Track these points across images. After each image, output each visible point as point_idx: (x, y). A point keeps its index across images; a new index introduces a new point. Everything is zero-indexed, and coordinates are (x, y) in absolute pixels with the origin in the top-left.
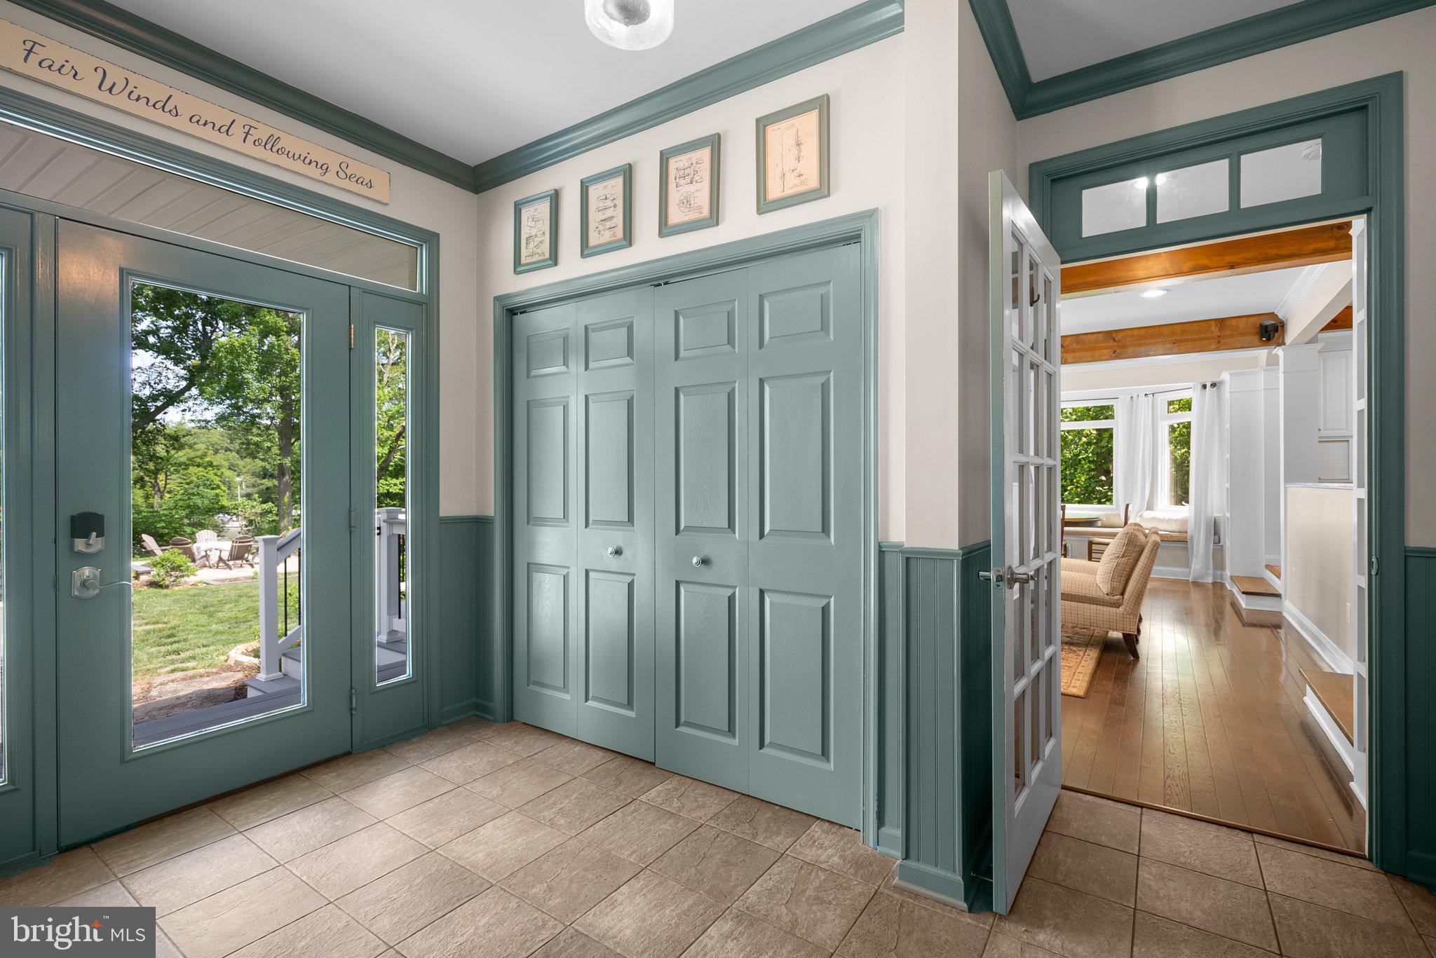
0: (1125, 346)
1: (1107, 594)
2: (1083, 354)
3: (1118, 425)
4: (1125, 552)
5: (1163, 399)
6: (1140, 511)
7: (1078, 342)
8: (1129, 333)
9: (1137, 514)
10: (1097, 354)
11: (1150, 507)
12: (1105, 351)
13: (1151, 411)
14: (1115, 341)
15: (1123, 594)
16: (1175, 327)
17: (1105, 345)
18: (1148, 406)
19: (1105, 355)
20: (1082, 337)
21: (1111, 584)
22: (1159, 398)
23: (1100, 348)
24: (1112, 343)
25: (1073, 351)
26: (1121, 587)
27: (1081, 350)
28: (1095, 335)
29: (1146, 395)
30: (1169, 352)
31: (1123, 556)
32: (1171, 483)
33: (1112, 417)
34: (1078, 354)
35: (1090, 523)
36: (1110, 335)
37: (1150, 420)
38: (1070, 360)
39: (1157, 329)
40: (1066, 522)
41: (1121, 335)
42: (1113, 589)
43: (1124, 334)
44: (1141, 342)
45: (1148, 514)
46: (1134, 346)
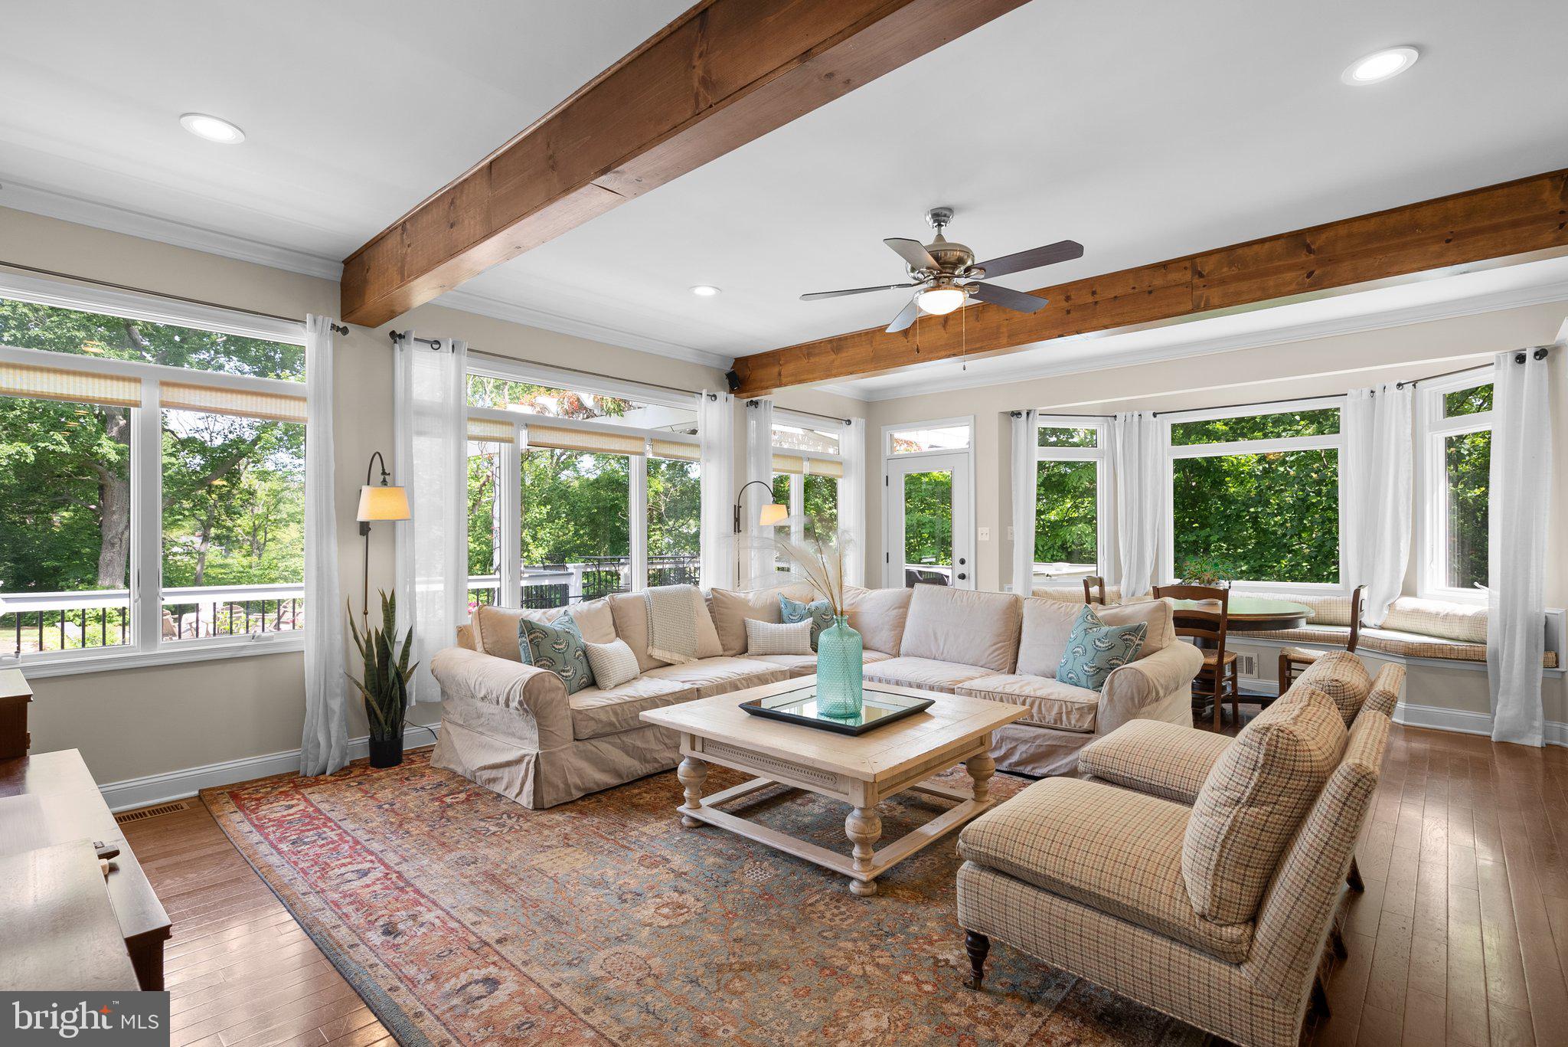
0: (1334, 260)
1: (1203, 916)
2: (1244, 286)
3: (1348, 443)
4: (1257, 789)
5: (1434, 394)
6: (1388, 598)
7: (1231, 264)
8: (1343, 231)
9: (1384, 602)
10: (1271, 282)
11: (1409, 591)
12: (1288, 276)
13: (1409, 414)
14: (1310, 251)
15: (1253, 919)
16: (1450, 204)
17: (1291, 262)
18: (1404, 406)
19: (1290, 283)
20: (1240, 251)
21: (1214, 885)
22: (1427, 390)
23: (1278, 271)
24: (1303, 257)
25: (1223, 282)
26: (1248, 900)
27: (1238, 278)
28: (1267, 245)
29: (1399, 385)
30: (1436, 262)
31: (1252, 802)
32: (1451, 547)
33: (1335, 429)
34: (1233, 288)
35: (1283, 622)
36: (1300, 240)
37: (1409, 431)
38: (1215, 301)
39: (1407, 214)
40: (1229, 621)
41: (1324, 236)
42: (1219, 902)
43: (1331, 233)
44: (1370, 246)
45: (1406, 603)
46: (1353, 256)
